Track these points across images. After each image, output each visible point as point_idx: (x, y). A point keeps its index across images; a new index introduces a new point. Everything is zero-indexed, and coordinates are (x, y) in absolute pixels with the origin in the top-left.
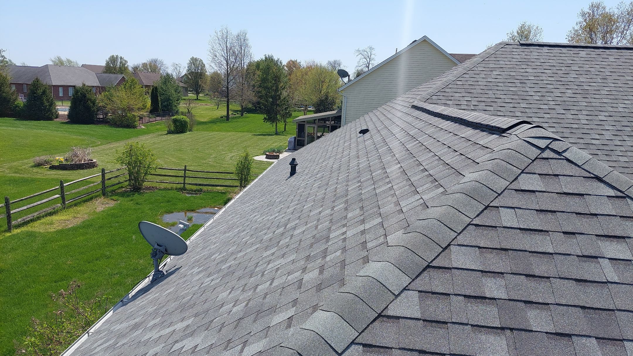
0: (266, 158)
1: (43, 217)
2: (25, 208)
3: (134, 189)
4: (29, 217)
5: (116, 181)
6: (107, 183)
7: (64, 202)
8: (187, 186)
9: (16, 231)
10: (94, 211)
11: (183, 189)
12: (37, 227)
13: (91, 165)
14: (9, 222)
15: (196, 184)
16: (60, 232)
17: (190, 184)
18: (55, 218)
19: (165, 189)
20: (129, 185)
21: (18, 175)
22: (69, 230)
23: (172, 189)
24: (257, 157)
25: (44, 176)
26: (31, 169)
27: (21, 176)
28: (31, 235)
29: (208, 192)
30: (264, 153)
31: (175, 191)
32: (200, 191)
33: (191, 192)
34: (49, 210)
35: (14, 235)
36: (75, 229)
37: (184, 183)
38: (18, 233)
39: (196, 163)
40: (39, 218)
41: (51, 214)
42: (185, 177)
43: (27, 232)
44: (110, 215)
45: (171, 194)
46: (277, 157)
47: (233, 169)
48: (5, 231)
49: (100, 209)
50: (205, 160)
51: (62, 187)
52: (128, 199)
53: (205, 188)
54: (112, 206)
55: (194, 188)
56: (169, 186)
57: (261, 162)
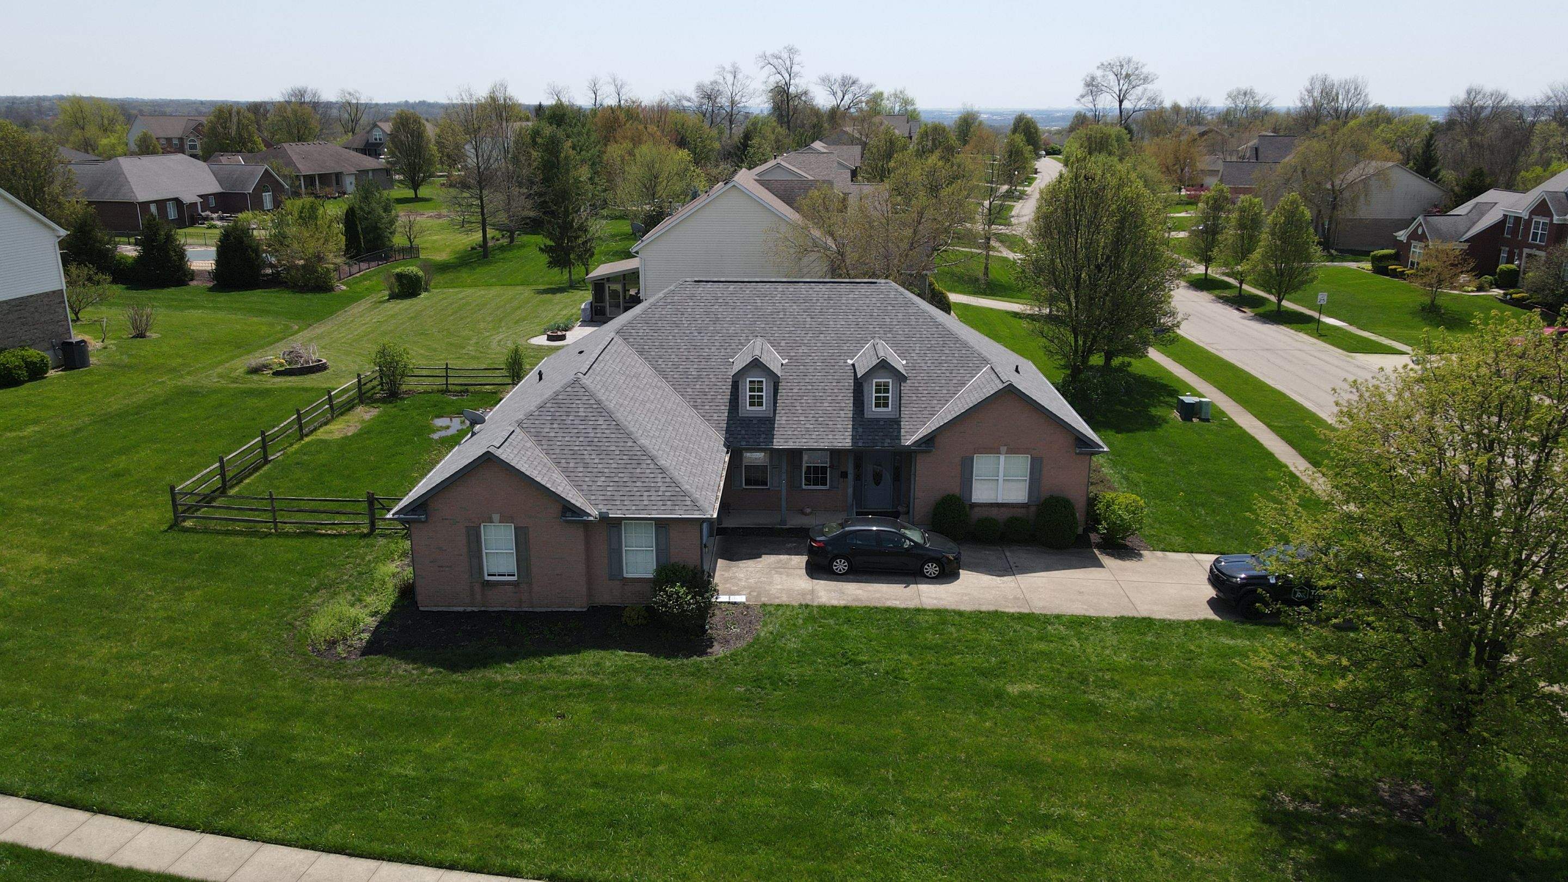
0: (548, 340)
1: (321, 426)
2: (309, 418)
3: (391, 394)
4: (313, 426)
5: (369, 386)
6: (366, 387)
7: (333, 412)
8: (450, 387)
10: (363, 420)
11: (446, 391)
13: (321, 368)
14: (301, 432)
15: (461, 385)
16: (346, 438)
17: (453, 384)
18: (330, 427)
19: (426, 392)
20: (385, 389)
22: (353, 436)
23: (434, 391)
24: (534, 339)
25: (274, 385)
26: (249, 376)
27: (242, 386)
28: (319, 441)
29: (476, 393)
30: (544, 333)
31: (439, 394)
32: (467, 391)
33: (456, 393)
34: (325, 419)
35: (306, 443)
36: (357, 436)
37: (447, 384)
38: (308, 441)
40: (319, 428)
41: (326, 424)
42: (447, 377)
43: (315, 439)
44: (381, 422)
45: (435, 397)
46: (563, 338)
47: (501, 365)
48: (301, 439)
49: (367, 417)
51: (332, 397)
52: (390, 405)
53: (471, 388)
54: (376, 413)
55: (458, 388)
56: (430, 388)
57: (540, 348)
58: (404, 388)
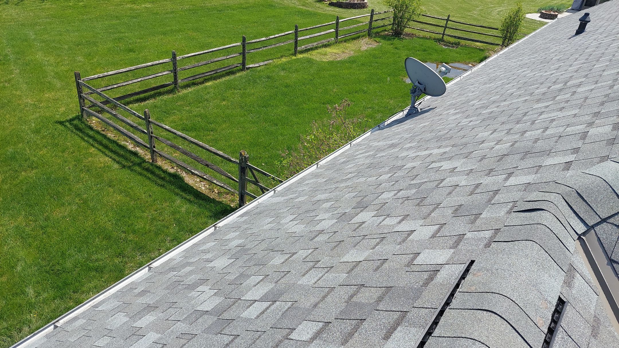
0: (540, 17)
1: (320, 47)
2: (308, 37)
3: (395, 34)
4: (310, 46)
5: (380, 23)
6: (374, 24)
7: (337, 37)
8: (446, 38)
9: (300, 56)
10: (359, 50)
11: (441, 40)
12: (314, 55)
13: (362, 6)
14: (296, 47)
15: (455, 37)
16: (331, 63)
17: (449, 36)
18: (328, 50)
19: (423, 38)
20: (392, 29)
21: (305, 8)
22: (338, 62)
23: (430, 38)
24: (529, 14)
25: (324, 11)
26: (315, 4)
27: (307, 9)
28: (310, 61)
29: (466, 46)
30: (539, 11)
31: (433, 41)
32: (458, 44)
33: (448, 44)
34: (325, 42)
35: (298, 59)
36: (342, 62)
37: (443, 34)
38: (301, 58)
39: (460, 14)
40: (316, 48)
41: (325, 46)
42: (446, 27)
43: (307, 58)
44: (372, 55)
45: (429, 43)
46: (553, 17)
47: (499, 25)
48: (292, 55)
49: (364, 48)
50: (470, 11)
51: (337, 23)
52: (389, 42)
53: (463, 42)
54: (374, 47)
55: (452, 40)
56: (428, 35)
57: (533, 21)
58: (406, 30)
